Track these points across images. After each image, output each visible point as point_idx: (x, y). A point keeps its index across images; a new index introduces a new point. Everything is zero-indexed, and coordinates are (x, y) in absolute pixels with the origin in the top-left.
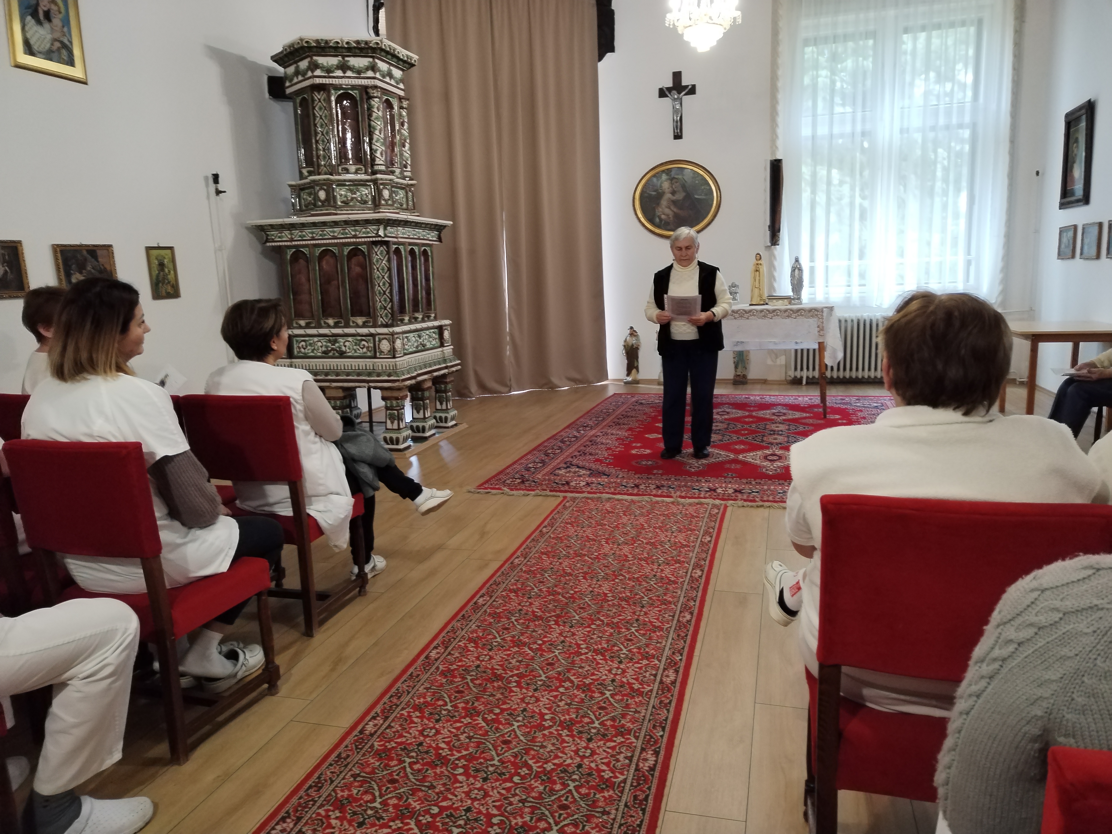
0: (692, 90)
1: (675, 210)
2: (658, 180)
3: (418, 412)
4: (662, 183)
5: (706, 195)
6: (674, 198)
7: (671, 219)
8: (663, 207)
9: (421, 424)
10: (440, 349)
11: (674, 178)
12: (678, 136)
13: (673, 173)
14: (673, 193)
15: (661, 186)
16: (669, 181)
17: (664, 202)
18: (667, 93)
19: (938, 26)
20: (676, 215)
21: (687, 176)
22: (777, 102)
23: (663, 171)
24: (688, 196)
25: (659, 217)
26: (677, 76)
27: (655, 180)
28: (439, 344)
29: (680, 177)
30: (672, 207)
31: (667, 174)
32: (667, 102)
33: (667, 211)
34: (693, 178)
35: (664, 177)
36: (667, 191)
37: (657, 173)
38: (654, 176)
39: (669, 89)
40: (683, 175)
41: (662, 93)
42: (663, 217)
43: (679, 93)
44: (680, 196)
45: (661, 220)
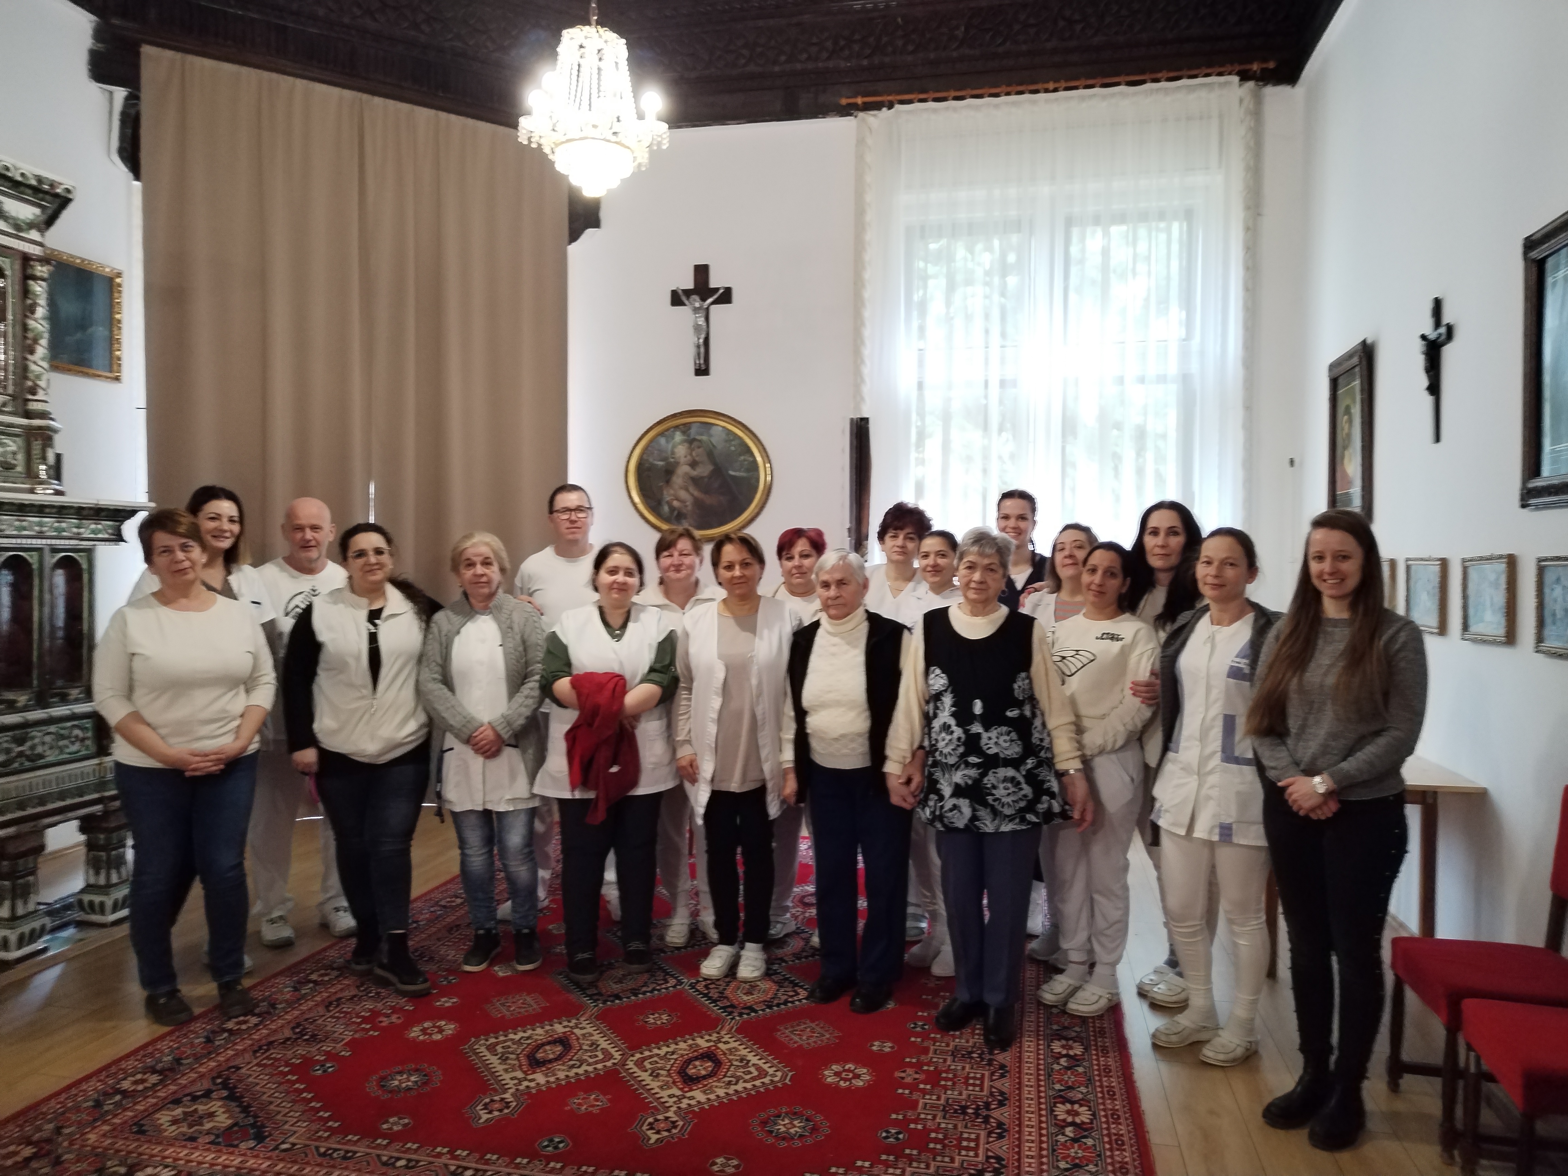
0: (726, 297)
1: (696, 493)
2: (667, 442)
4: (674, 447)
5: (748, 470)
6: (694, 473)
7: (690, 508)
8: (676, 487)
11: (694, 440)
12: (702, 370)
13: (693, 431)
14: (693, 464)
15: (673, 453)
16: (686, 445)
17: (678, 480)
18: (684, 299)
20: (697, 503)
21: (717, 436)
23: (677, 427)
24: (718, 471)
25: (669, 504)
26: (702, 272)
27: (662, 441)
29: (704, 438)
30: (691, 489)
31: (684, 433)
33: (683, 494)
34: (726, 441)
35: (678, 437)
36: (682, 460)
37: (667, 430)
38: (661, 434)
39: (688, 293)
40: (710, 436)
41: (677, 299)
42: (676, 504)
43: (704, 300)
44: (704, 470)
45: (672, 509)
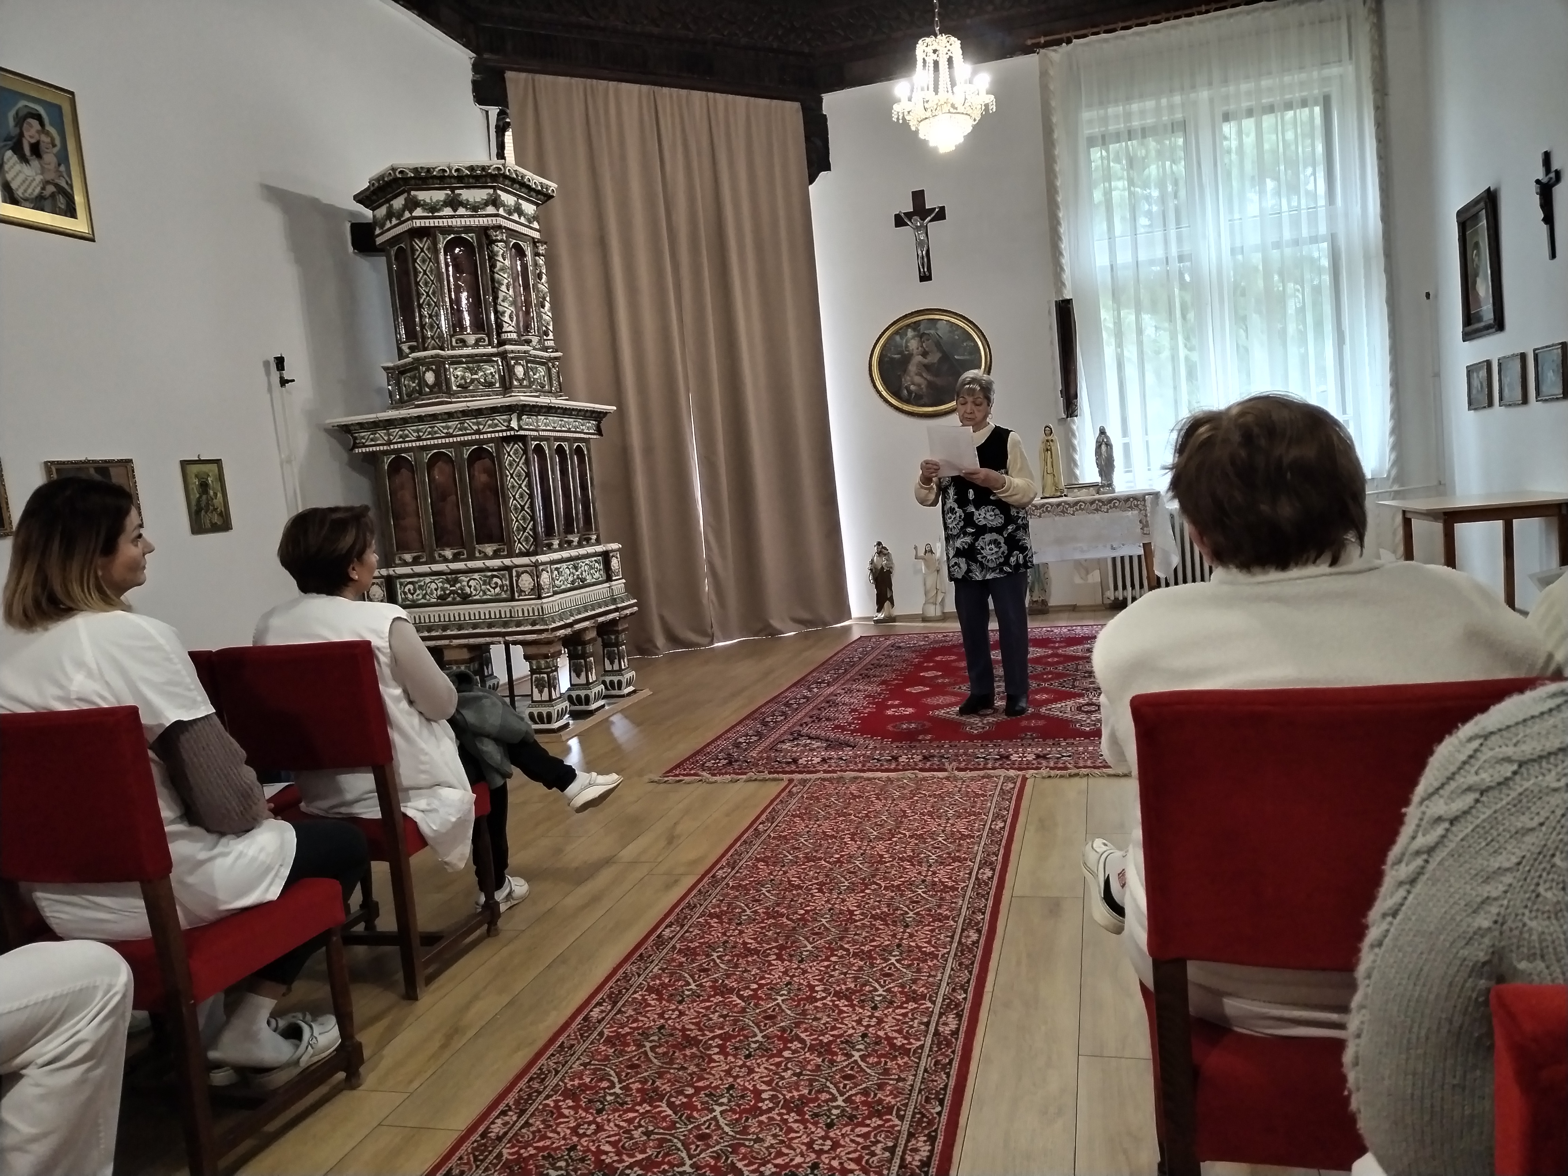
0: (941, 215)
1: (929, 377)
2: (902, 338)
3: (578, 676)
4: (907, 342)
5: (970, 354)
6: (926, 361)
7: (924, 390)
8: (912, 374)
9: (582, 693)
10: (607, 585)
11: (924, 333)
12: (925, 277)
13: (922, 327)
14: (925, 354)
15: (907, 347)
16: (917, 339)
17: (912, 368)
18: (906, 220)
19: (1271, 109)
20: (930, 384)
21: (942, 330)
22: (1059, 223)
23: (908, 326)
24: (946, 357)
25: (907, 388)
26: (918, 197)
27: (898, 338)
28: (605, 578)
29: (932, 332)
30: (924, 375)
31: (914, 330)
32: (907, 231)
33: (917, 379)
34: (950, 332)
35: (910, 333)
36: (915, 352)
37: (901, 329)
38: (896, 333)
39: (909, 215)
40: (937, 329)
41: (899, 221)
42: (912, 387)
43: (923, 220)
44: (934, 357)
45: (910, 392)
